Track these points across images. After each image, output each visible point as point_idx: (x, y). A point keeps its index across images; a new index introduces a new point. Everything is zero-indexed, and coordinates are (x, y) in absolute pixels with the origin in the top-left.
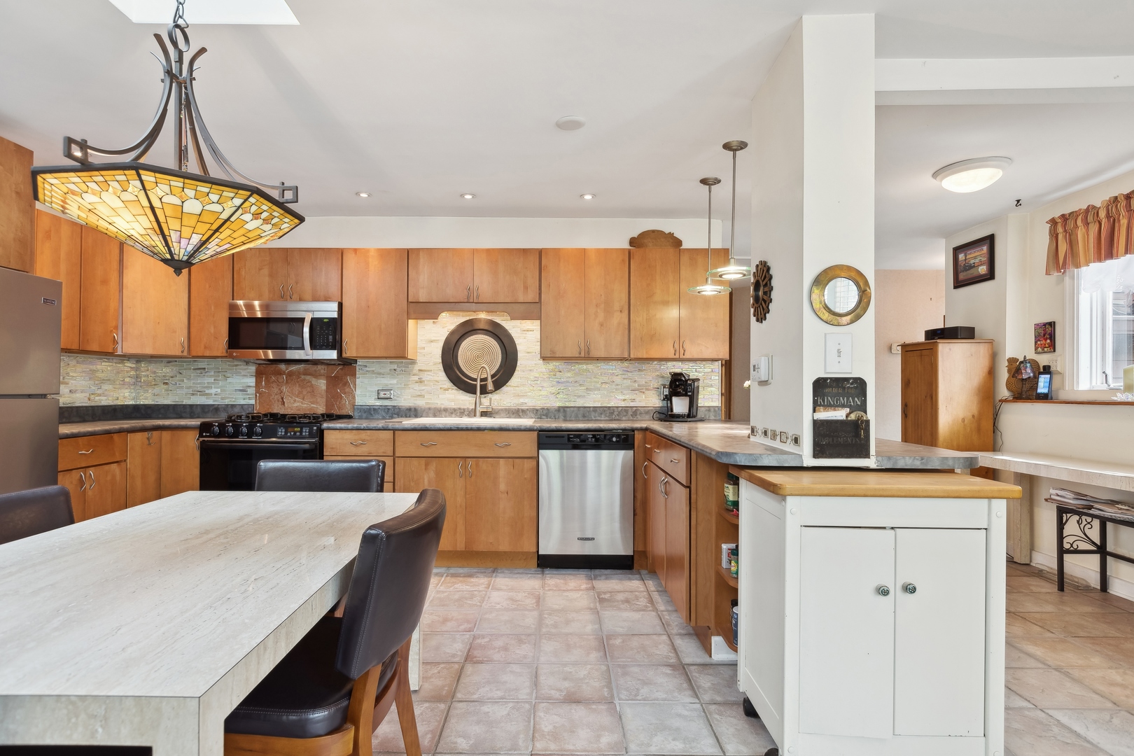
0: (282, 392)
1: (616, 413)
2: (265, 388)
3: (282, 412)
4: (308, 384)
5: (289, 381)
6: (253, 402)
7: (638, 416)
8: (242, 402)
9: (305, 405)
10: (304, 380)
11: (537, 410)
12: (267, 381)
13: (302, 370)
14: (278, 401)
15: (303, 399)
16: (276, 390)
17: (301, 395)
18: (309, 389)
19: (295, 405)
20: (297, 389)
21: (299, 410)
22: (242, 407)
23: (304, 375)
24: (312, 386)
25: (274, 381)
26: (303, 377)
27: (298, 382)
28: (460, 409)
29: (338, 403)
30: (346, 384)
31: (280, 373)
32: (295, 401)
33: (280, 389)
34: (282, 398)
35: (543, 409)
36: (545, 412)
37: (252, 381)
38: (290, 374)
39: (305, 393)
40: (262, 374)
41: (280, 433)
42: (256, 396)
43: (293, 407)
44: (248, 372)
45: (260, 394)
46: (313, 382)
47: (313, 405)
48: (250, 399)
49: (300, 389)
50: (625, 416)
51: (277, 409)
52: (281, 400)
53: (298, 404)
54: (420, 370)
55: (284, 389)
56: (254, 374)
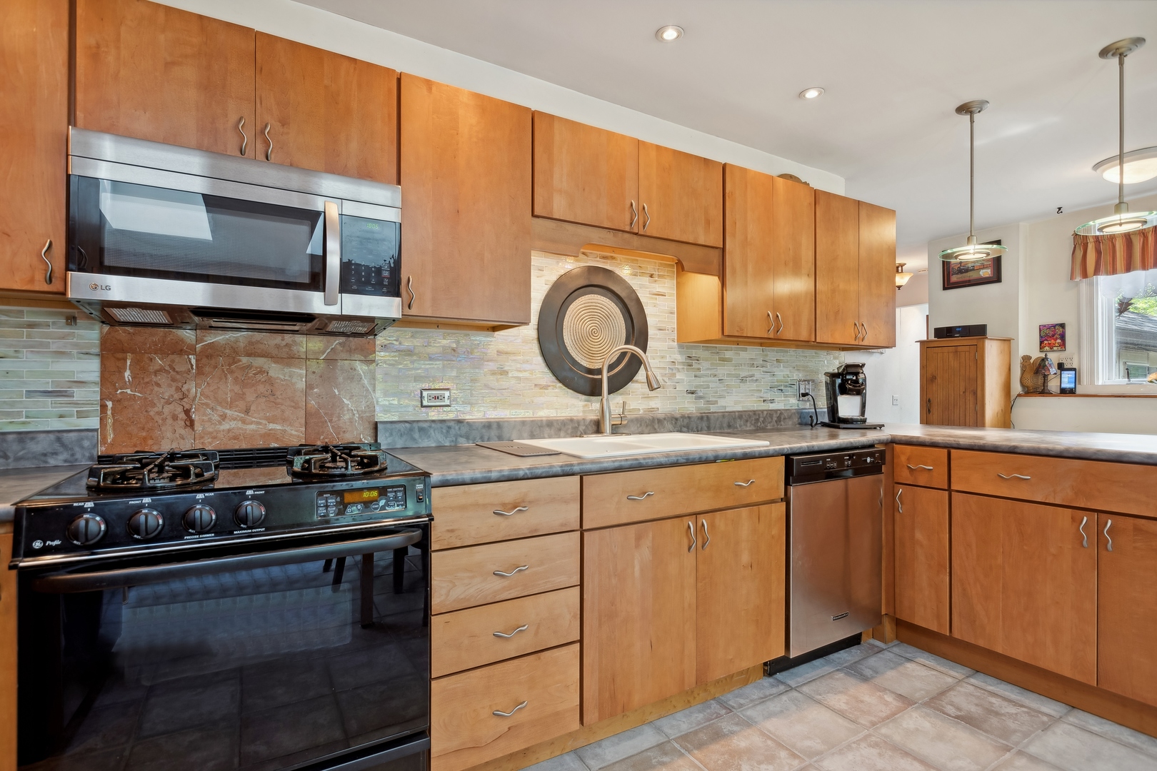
0: (184, 396)
1: (761, 419)
2: (131, 385)
3: (186, 446)
4: (259, 377)
5: (207, 369)
6: (94, 422)
7: (782, 423)
8: (57, 425)
9: (253, 427)
10: (249, 367)
11: (676, 419)
12: (141, 370)
13: (242, 345)
14: (175, 418)
15: (247, 411)
16: (167, 391)
17: (242, 404)
18: (261, 388)
19: (225, 426)
20: (229, 388)
21: (236, 438)
22: (59, 440)
23: (249, 355)
24: (270, 382)
25: (161, 370)
26: (245, 360)
27: (232, 372)
28: (572, 420)
29: (335, 419)
30: (352, 377)
31: (180, 349)
32: (224, 417)
33: (179, 389)
34: (187, 412)
35: (683, 417)
36: (686, 421)
37: (91, 369)
38: (209, 354)
39: (250, 396)
40: (124, 351)
41: (322, 511)
42: (103, 407)
43: (218, 432)
44: (76, 345)
45: (117, 402)
46: (272, 373)
47: (271, 426)
48: (81, 415)
49: (237, 389)
50: (770, 423)
51: (171, 440)
52: (182, 416)
53: (233, 424)
54: (500, 353)
55: (191, 388)
56: (97, 350)
